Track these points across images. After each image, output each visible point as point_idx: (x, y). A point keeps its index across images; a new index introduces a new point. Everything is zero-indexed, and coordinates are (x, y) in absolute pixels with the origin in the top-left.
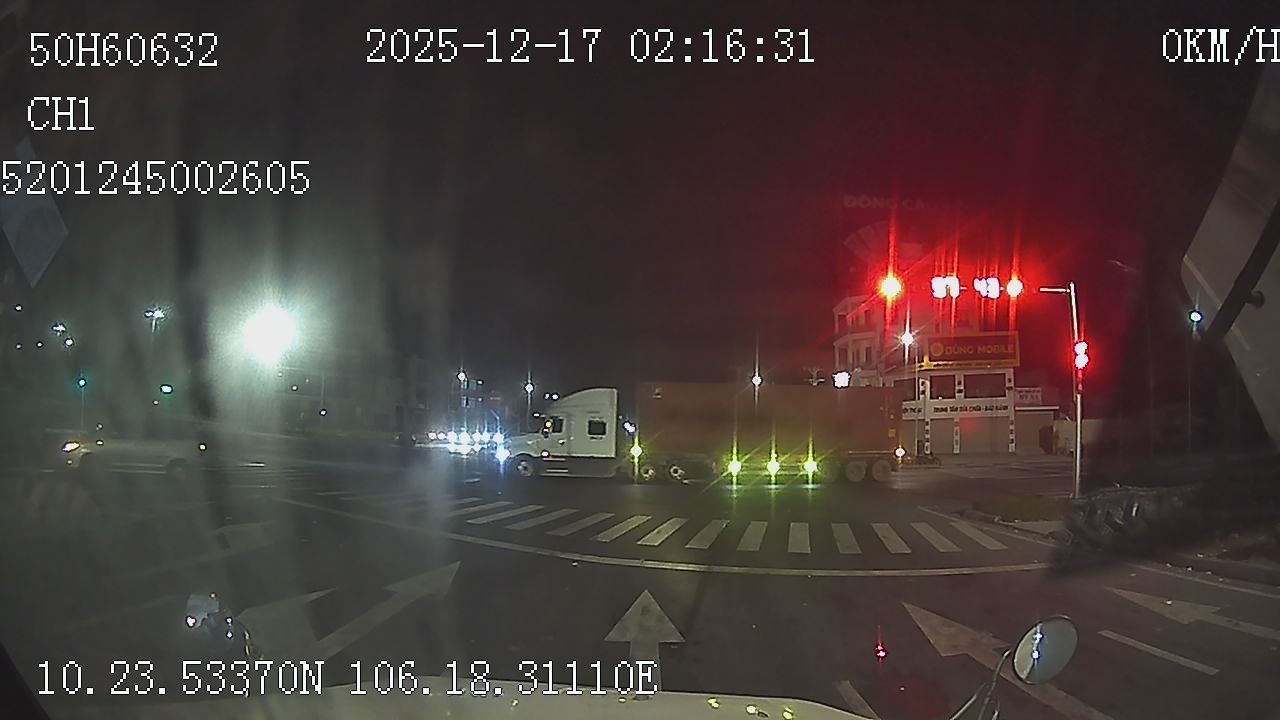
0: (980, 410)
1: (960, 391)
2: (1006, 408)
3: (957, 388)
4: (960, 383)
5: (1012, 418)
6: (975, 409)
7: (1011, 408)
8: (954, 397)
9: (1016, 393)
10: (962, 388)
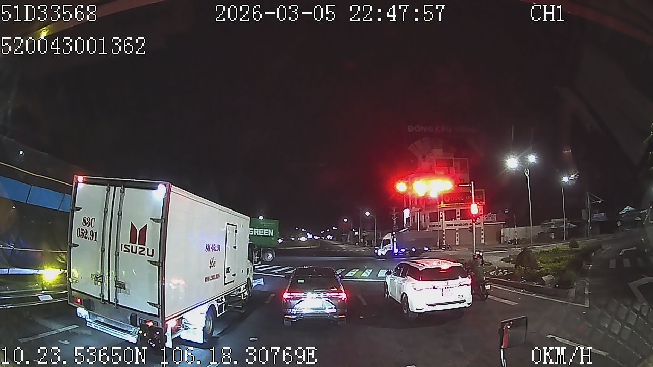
2: (479, 224)
3: (457, 215)
5: (482, 228)
6: (465, 225)
7: (482, 224)
8: (456, 220)
9: (484, 217)
10: (459, 215)
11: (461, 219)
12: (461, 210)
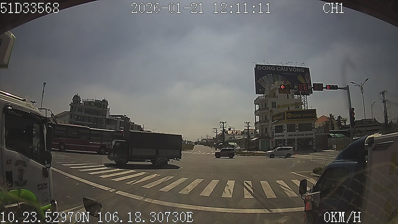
0: (304, 135)
1: (297, 129)
2: (312, 134)
3: (296, 128)
4: (297, 126)
5: (314, 138)
6: (302, 135)
7: (314, 134)
8: (295, 131)
9: (316, 130)
10: (298, 128)
11: (299, 131)
12: (299, 124)
